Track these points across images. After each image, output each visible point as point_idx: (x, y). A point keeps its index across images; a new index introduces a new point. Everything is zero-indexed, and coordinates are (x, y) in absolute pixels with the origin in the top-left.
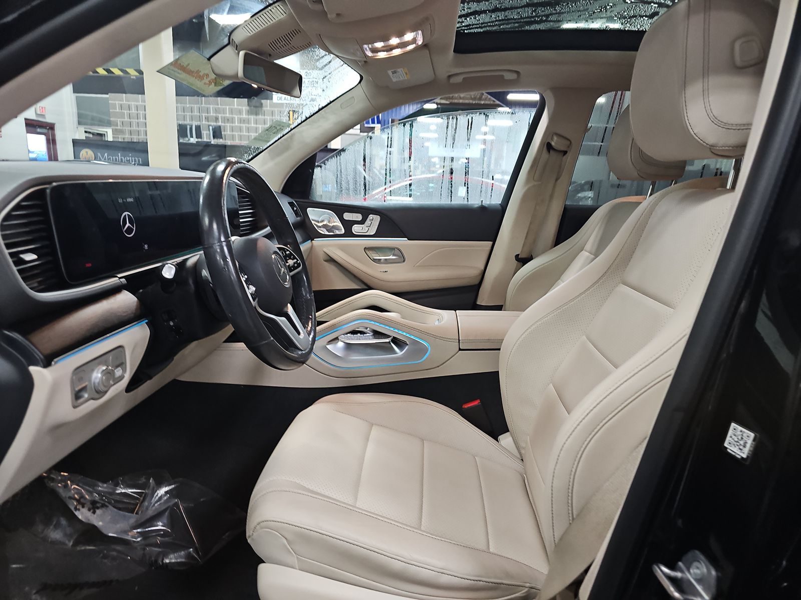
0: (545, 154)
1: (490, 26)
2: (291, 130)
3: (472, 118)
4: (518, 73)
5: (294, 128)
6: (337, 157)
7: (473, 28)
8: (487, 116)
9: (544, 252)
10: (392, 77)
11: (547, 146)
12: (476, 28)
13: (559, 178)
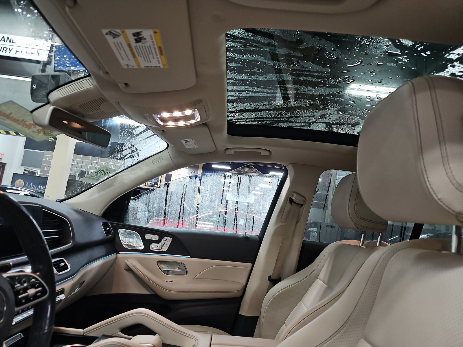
0: (288, 205)
1: (252, 121)
2: (116, 174)
3: (241, 177)
4: (270, 151)
5: (118, 173)
6: (147, 195)
7: (241, 122)
8: (250, 177)
9: (289, 275)
10: (185, 145)
11: (290, 200)
12: (243, 121)
13: (298, 222)
